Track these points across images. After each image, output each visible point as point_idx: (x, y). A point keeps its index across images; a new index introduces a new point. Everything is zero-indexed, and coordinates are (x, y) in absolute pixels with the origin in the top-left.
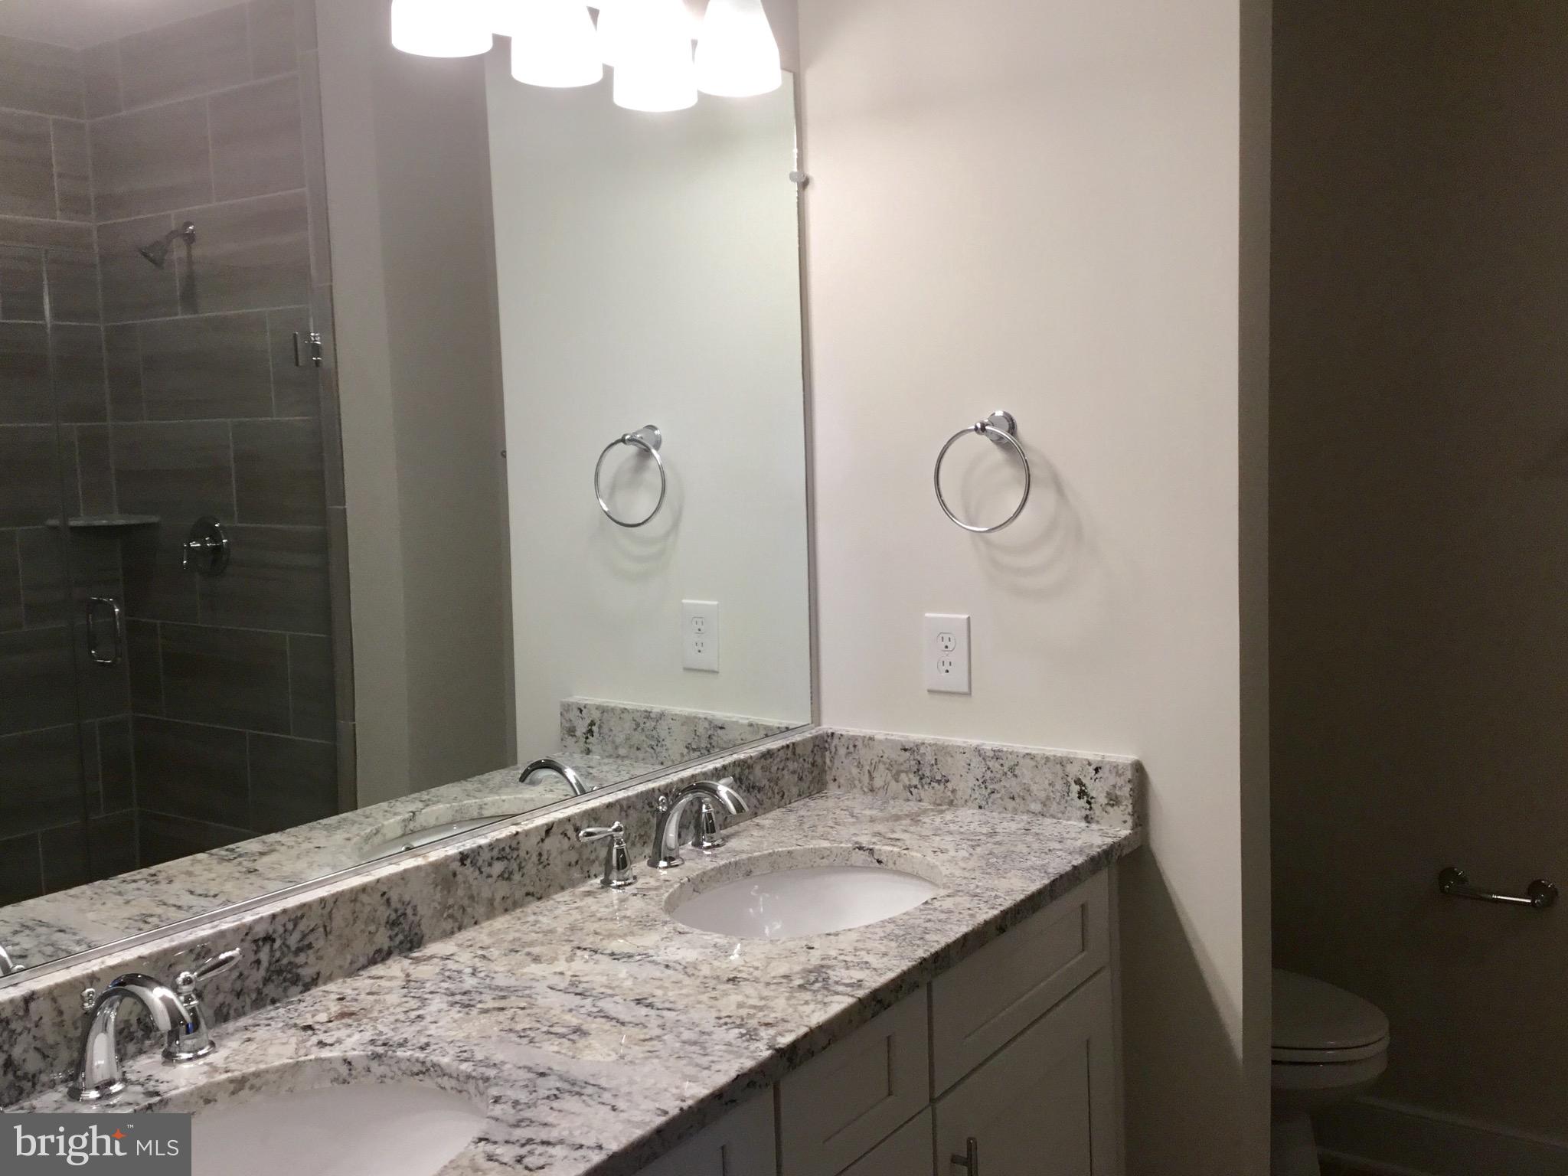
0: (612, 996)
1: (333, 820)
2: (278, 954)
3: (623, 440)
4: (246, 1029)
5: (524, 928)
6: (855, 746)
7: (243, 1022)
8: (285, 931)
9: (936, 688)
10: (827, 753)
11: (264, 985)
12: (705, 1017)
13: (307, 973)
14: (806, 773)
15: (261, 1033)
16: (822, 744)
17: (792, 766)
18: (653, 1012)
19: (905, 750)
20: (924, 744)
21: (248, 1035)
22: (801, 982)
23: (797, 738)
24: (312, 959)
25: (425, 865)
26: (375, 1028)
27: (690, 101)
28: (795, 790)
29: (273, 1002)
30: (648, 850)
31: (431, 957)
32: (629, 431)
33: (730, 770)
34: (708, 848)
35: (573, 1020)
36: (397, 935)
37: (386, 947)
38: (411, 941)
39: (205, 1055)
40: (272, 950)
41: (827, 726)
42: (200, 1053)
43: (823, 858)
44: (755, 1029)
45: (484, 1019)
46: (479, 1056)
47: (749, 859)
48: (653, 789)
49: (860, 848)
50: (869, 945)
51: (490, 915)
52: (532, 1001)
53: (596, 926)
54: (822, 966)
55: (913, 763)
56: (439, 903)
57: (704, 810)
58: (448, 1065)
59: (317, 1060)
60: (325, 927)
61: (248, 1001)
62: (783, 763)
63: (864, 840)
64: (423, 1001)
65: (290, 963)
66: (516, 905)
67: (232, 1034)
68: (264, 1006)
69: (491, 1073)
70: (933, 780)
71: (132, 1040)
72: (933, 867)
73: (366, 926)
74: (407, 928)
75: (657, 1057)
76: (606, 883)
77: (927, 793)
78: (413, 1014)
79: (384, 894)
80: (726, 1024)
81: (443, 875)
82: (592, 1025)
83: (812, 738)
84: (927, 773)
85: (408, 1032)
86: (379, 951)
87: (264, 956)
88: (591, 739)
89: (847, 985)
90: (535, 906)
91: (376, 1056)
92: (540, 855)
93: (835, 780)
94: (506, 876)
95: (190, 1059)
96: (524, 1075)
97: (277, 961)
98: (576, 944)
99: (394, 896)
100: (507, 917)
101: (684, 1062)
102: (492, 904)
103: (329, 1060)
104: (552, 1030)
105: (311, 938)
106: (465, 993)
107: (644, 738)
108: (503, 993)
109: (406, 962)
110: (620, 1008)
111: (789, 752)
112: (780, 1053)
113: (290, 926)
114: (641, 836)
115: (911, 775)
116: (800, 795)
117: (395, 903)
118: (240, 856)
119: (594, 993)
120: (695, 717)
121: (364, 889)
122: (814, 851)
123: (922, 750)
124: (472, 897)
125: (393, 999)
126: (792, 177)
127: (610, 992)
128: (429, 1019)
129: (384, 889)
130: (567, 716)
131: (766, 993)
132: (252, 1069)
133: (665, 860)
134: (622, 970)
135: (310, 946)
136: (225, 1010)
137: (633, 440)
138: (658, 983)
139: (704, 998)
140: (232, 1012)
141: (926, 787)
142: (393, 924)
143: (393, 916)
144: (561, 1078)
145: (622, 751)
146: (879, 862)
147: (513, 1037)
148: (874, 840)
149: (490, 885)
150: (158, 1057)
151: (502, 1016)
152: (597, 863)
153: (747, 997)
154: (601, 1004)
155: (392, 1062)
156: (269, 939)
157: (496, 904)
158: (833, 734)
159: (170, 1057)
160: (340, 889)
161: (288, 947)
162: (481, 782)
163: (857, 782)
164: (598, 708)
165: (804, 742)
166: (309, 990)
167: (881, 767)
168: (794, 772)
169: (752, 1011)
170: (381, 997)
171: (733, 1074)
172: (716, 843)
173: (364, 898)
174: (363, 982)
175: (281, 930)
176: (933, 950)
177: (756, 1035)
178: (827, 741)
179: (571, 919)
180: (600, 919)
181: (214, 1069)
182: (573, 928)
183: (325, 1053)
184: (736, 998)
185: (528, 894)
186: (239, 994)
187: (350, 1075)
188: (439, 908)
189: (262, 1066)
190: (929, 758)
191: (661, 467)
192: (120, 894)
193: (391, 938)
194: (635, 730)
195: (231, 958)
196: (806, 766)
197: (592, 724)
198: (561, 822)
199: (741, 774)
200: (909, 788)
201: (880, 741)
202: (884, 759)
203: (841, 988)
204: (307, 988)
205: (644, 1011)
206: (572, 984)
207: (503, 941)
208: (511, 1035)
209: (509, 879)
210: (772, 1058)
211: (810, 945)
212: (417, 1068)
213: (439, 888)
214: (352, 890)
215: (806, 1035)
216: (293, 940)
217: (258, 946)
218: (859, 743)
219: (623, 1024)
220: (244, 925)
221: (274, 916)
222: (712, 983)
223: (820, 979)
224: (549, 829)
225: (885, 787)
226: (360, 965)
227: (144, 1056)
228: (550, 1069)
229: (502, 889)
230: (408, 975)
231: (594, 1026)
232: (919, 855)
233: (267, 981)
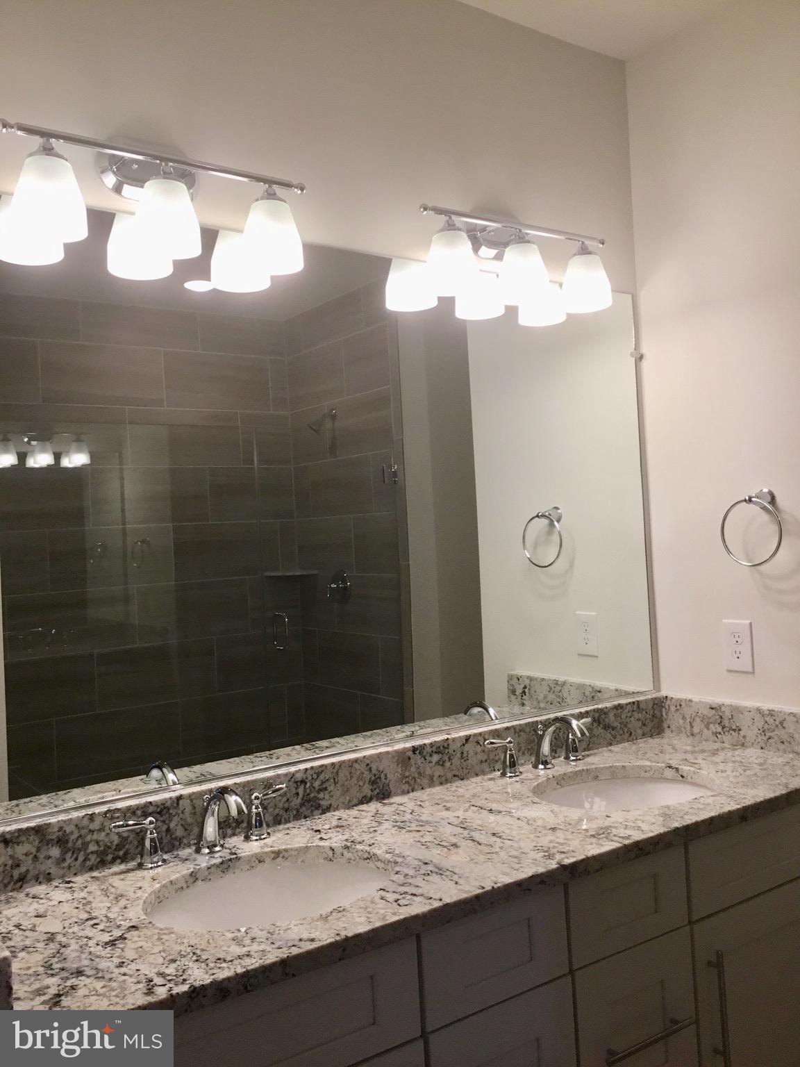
0: (481, 830)
1: (368, 733)
2: (308, 791)
3: (537, 516)
4: (288, 829)
5: (449, 793)
6: (680, 705)
7: (287, 825)
8: (313, 778)
9: (732, 669)
10: (664, 710)
11: (301, 807)
12: (527, 845)
13: (324, 803)
14: (648, 721)
15: (295, 831)
16: (659, 704)
17: (637, 715)
18: (499, 840)
19: (712, 709)
20: (724, 705)
21: (288, 831)
22: (594, 833)
23: (641, 698)
24: (327, 797)
25: (392, 751)
26: (351, 834)
27: (563, 318)
28: (640, 732)
29: (305, 817)
30: (533, 759)
31: (391, 804)
32: (542, 511)
33: (591, 714)
34: (573, 760)
35: (454, 840)
36: (375, 789)
37: (369, 795)
38: (383, 794)
39: (264, 838)
40: (305, 788)
41: (664, 692)
42: (263, 837)
43: (646, 772)
44: (554, 854)
45: (407, 835)
46: (397, 852)
47: (596, 768)
48: (537, 721)
49: (670, 767)
50: (646, 818)
51: (432, 784)
52: (436, 829)
53: (487, 796)
54: (611, 826)
55: (718, 717)
56: (401, 775)
57: (570, 737)
58: (380, 855)
59: (316, 846)
60: (334, 779)
61: (292, 816)
62: (630, 714)
63: (674, 763)
64: (380, 823)
65: (315, 797)
66: (447, 781)
67: (281, 831)
68: (300, 819)
69: (400, 860)
70: (731, 729)
71: (230, 827)
72: (713, 780)
73: (358, 782)
74: (381, 786)
75: (492, 862)
76: (504, 775)
77: (727, 738)
78: (372, 829)
79: (368, 765)
80: (538, 850)
81: (403, 758)
82: (463, 844)
83: (652, 699)
84: (727, 724)
85: (366, 837)
86: (365, 797)
87: (301, 790)
88: (524, 697)
89: (620, 837)
90: (459, 783)
91: (347, 847)
92: (462, 753)
93: (669, 727)
94: (441, 763)
95: (257, 840)
96: (416, 863)
97: (308, 795)
98: (472, 803)
99: (374, 766)
100: (441, 787)
101: (506, 865)
102: (432, 779)
103: (323, 847)
104: (441, 843)
105: (327, 785)
106: (402, 822)
107: (554, 697)
108: (423, 823)
109: (379, 804)
110: (482, 836)
111: (635, 706)
112: (563, 868)
113: (315, 776)
114: (529, 749)
115: (717, 726)
116: (643, 735)
117: (374, 771)
118: (317, 748)
119: (471, 828)
120: (584, 685)
121: (356, 761)
122: (640, 767)
123: (723, 709)
124: (420, 774)
125: (365, 821)
126: (632, 355)
127: (481, 828)
128: (379, 832)
129: (368, 762)
130: (511, 682)
131: (569, 837)
132: (284, 847)
133: (542, 764)
134: (492, 818)
135: (326, 789)
136: (279, 818)
137: (543, 516)
138: (509, 826)
139: (532, 836)
140: (283, 820)
141: (726, 733)
142: (373, 783)
143: (373, 778)
144: (436, 866)
145: (542, 705)
146: (682, 776)
147: (419, 844)
148: (681, 763)
149: (431, 768)
150: (242, 838)
151: (417, 834)
152: (499, 762)
153: (558, 838)
154: (473, 834)
155: (354, 851)
156: (303, 782)
157: (435, 779)
158: (666, 697)
159: (247, 838)
160: (343, 759)
161: (314, 788)
162: (456, 719)
163: (683, 729)
164: (528, 677)
165: (646, 701)
166: (325, 813)
167: (698, 719)
168: (639, 720)
169: (556, 845)
170: (359, 820)
171: (530, 874)
172: (578, 758)
173: (357, 766)
174: (354, 812)
175: (310, 778)
176: (685, 824)
177: (553, 857)
178: (663, 702)
179: (475, 791)
180: (492, 792)
181: (266, 845)
182: (474, 796)
183: (322, 843)
184: (551, 837)
185: (454, 776)
186: (287, 810)
187: (333, 856)
188: (400, 777)
189: (289, 846)
190: (728, 714)
191: (559, 532)
192: (252, 762)
193: (372, 790)
194: (549, 692)
195: (282, 788)
196: (648, 716)
197: (525, 687)
198: (475, 735)
199: (599, 718)
200: (716, 734)
201: (696, 703)
202: (699, 714)
203: (616, 839)
204: (324, 812)
205: (495, 839)
206: (462, 822)
207: (434, 798)
208: (418, 843)
209: (443, 765)
210: (558, 868)
211: (609, 815)
212: (366, 855)
213: (400, 765)
214: (349, 760)
215: (583, 860)
216: (317, 784)
217: (297, 785)
218: (683, 704)
219: (480, 844)
220: (290, 773)
221: (306, 769)
222: (540, 829)
223: (606, 833)
224: (468, 738)
225: (701, 733)
226: (354, 803)
227: (236, 837)
228: (431, 861)
229: (439, 771)
230: (378, 811)
231: (464, 844)
232: (706, 773)
233: (302, 805)
